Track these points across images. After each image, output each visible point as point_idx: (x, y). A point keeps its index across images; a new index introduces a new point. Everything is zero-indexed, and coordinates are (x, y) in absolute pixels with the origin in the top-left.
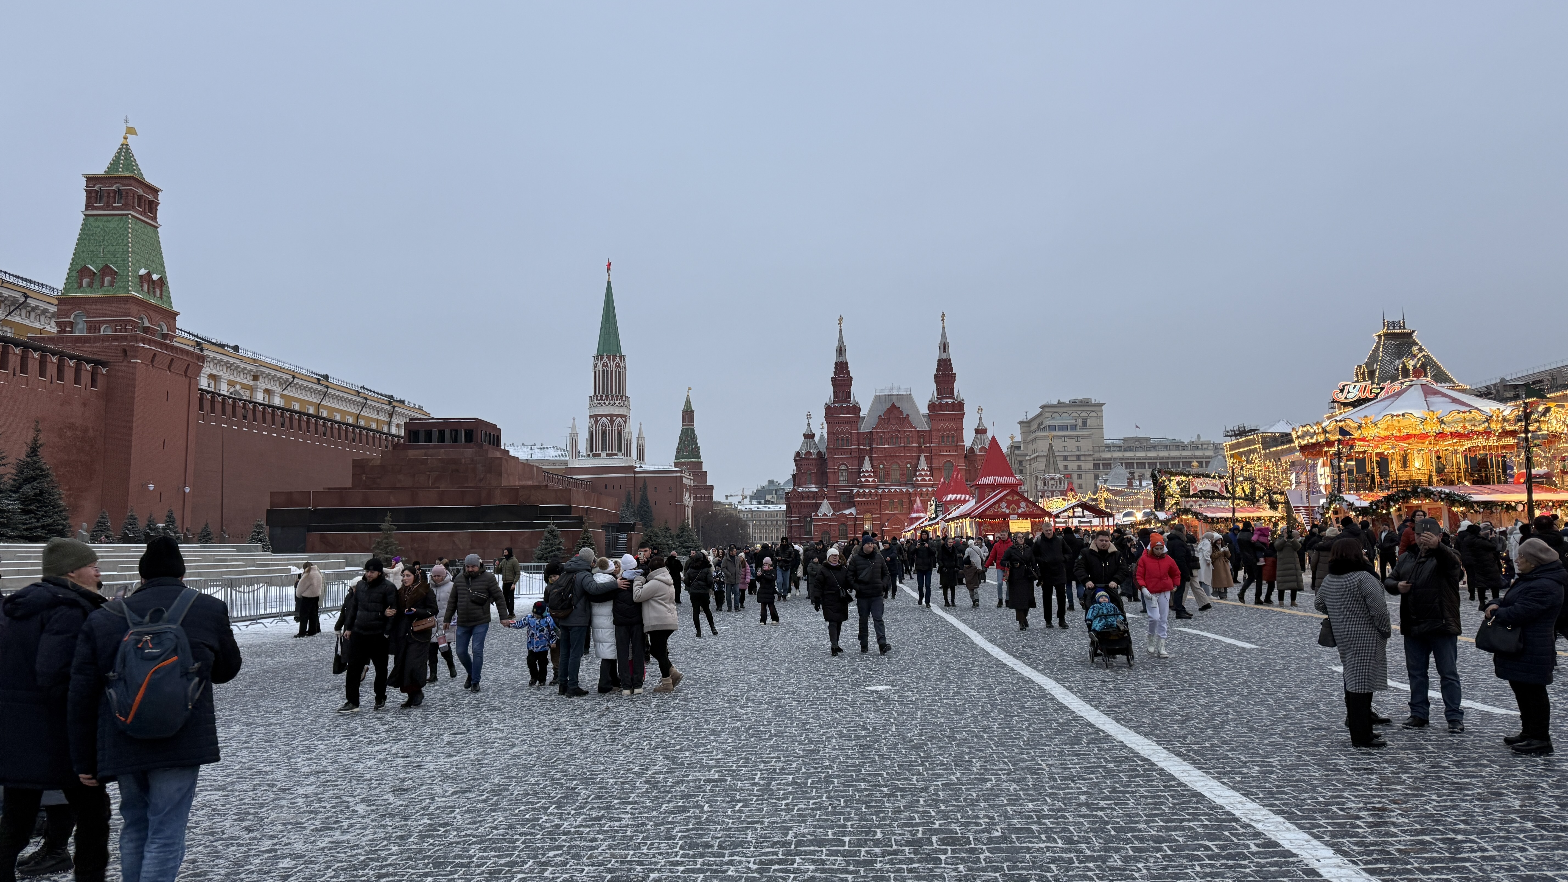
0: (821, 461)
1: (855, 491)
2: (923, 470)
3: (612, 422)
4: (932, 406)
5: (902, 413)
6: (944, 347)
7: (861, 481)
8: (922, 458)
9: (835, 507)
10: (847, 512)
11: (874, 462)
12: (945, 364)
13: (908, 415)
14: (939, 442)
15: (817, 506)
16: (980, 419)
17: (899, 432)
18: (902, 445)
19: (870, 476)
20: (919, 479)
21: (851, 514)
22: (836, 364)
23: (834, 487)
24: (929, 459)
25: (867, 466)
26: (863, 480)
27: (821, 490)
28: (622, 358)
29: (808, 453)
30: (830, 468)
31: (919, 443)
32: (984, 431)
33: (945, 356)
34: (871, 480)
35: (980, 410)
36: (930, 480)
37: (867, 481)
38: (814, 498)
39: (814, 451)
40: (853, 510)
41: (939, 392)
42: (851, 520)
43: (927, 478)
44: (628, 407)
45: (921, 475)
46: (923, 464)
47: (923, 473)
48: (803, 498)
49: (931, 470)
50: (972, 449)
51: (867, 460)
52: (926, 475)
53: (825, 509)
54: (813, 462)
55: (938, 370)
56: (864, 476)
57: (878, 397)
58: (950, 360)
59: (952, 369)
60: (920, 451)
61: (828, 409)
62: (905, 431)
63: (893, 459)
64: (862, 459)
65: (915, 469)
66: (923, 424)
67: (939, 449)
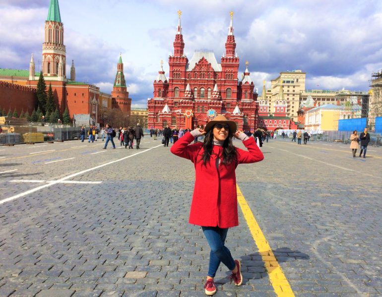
0: (166, 85)
1: (181, 100)
2: (216, 91)
3: (53, 58)
4: (223, 59)
6: (231, 29)
7: (184, 96)
8: (216, 85)
10: (176, 111)
11: (192, 87)
12: (231, 38)
13: (210, 63)
14: (225, 78)
15: (162, 107)
17: (205, 72)
18: (207, 79)
19: (189, 94)
22: (176, 36)
23: (172, 98)
24: (220, 86)
25: (188, 88)
27: (165, 100)
28: (61, 24)
29: (160, 81)
30: (170, 89)
31: (215, 78)
33: (231, 34)
36: (219, 97)
37: (187, 96)
38: (161, 104)
39: (163, 81)
41: (227, 52)
42: (178, 115)
45: (214, 94)
48: (156, 103)
49: (220, 92)
51: (188, 85)
52: (217, 94)
53: (166, 109)
54: (163, 85)
55: (228, 41)
56: (186, 93)
58: (233, 36)
59: (234, 41)
60: (215, 82)
61: (170, 58)
62: (208, 72)
63: (201, 86)
64: (186, 85)
65: (212, 91)
66: (218, 69)
67: (225, 82)
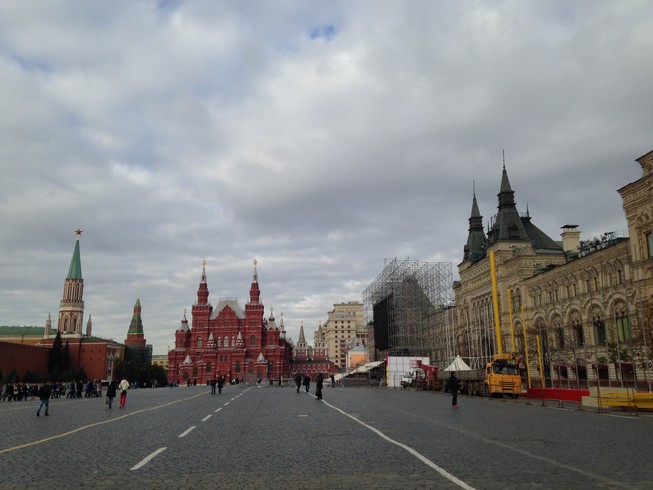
0: (189, 334)
1: (204, 350)
2: (239, 339)
3: (71, 315)
4: (247, 307)
5: (231, 310)
6: (255, 276)
7: (207, 345)
8: (240, 332)
9: (193, 360)
10: (198, 362)
11: (216, 335)
12: (255, 285)
13: (234, 311)
14: (249, 325)
15: (184, 359)
16: (272, 313)
17: (229, 320)
18: (230, 327)
19: (212, 343)
20: (237, 344)
21: (201, 363)
22: (200, 285)
23: (194, 348)
24: (243, 334)
25: (211, 337)
27: (187, 350)
28: (81, 280)
29: (182, 330)
30: (193, 339)
31: (239, 325)
32: (273, 320)
33: (255, 282)
36: (242, 345)
37: (210, 345)
38: (183, 354)
39: (186, 330)
41: (252, 299)
42: (200, 366)
44: (82, 307)
45: (238, 342)
46: (239, 336)
48: (177, 354)
49: (244, 340)
51: (211, 334)
52: (241, 342)
53: (188, 360)
54: (185, 335)
55: (252, 288)
56: (209, 342)
57: (220, 302)
58: (258, 284)
59: (258, 288)
60: (239, 329)
61: (194, 307)
62: (232, 320)
63: (225, 334)
64: (209, 334)
65: (236, 339)
66: (242, 316)
67: (249, 329)
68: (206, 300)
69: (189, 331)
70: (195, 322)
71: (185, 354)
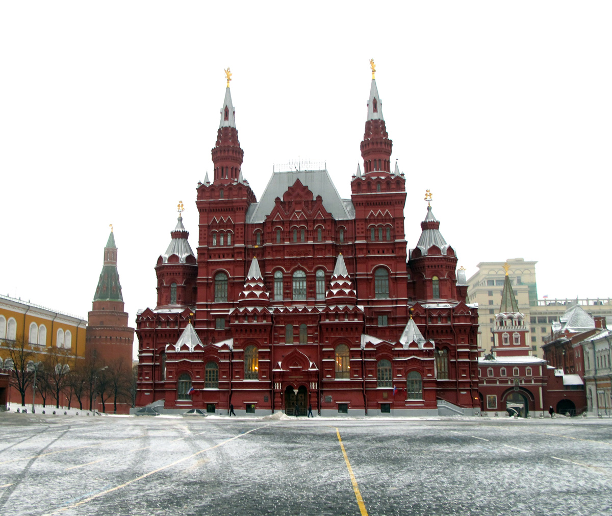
0: (190, 267)
1: (232, 310)
2: (340, 277)
4: (357, 184)
5: (310, 193)
6: (375, 104)
7: (243, 295)
8: (340, 259)
9: (205, 336)
10: (219, 345)
11: (267, 268)
12: (376, 127)
13: (319, 197)
14: (366, 238)
15: (177, 335)
16: (429, 209)
17: (306, 222)
18: (310, 242)
19: (257, 288)
20: (335, 291)
21: (225, 347)
22: (219, 131)
23: (207, 306)
24: (352, 263)
25: (254, 271)
26: (246, 293)
27: (187, 312)
29: (173, 258)
30: (201, 277)
31: (337, 239)
32: (436, 226)
33: (376, 116)
34: (258, 293)
35: (428, 194)
36: (351, 293)
37: (252, 295)
38: (175, 323)
39: (183, 256)
40: (230, 343)
41: (368, 166)
42: (224, 356)
43: (347, 291)
45: (337, 286)
46: (341, 269)
47: (341, 283)
48: (159, 322)
49: (355, 282)
50: (417, 251)
51: (255, 264)
52: (345, 285)
53: (189, 339)
54: (181, 270)
55: (367, 135)
56: (249, 288)
57: (277, 176)
58: (383, 123)
59: (386, 134)
60: (336, 249)
61: (202, 190)
62: (315, 222)
63: (293, 265)
64: (247, 265)
65: (328, 279)
66: (345, 213)
67: (367, 248)
68: (236, 172)
69: (190, 258)
70: (206, 231)
71: (179, 321)
